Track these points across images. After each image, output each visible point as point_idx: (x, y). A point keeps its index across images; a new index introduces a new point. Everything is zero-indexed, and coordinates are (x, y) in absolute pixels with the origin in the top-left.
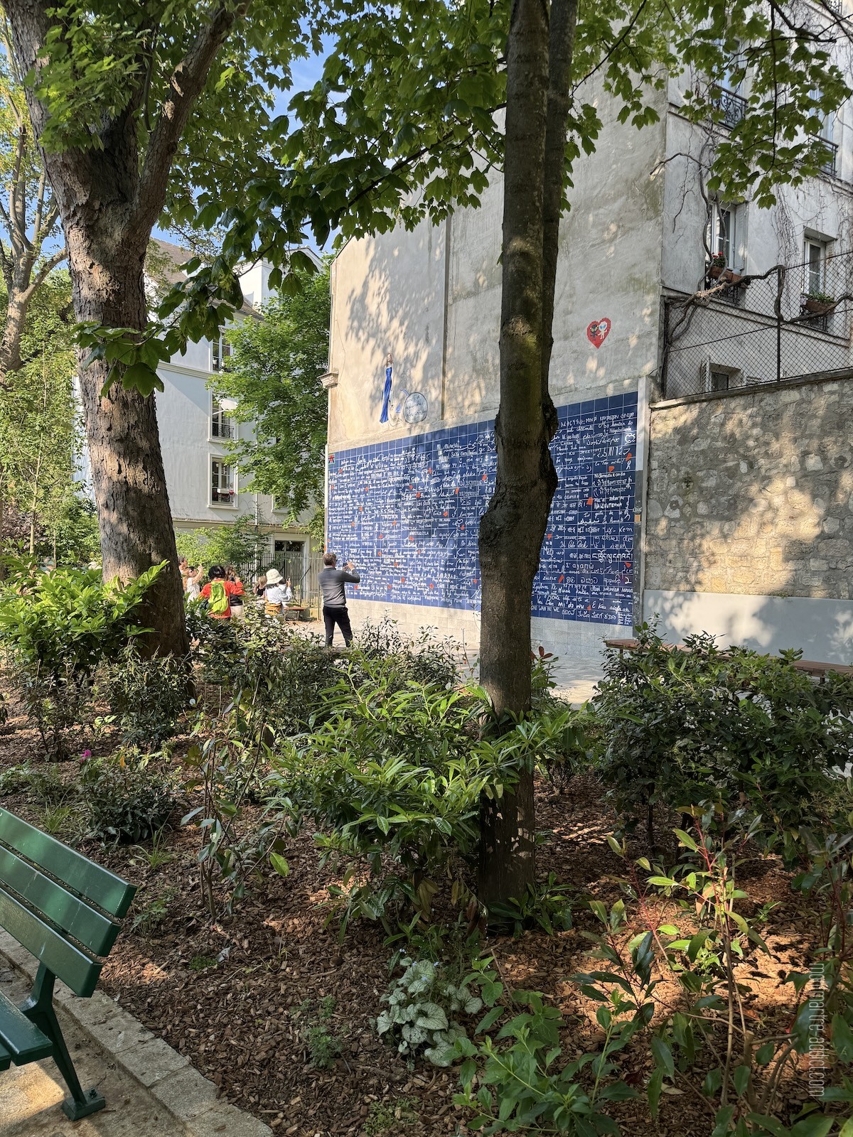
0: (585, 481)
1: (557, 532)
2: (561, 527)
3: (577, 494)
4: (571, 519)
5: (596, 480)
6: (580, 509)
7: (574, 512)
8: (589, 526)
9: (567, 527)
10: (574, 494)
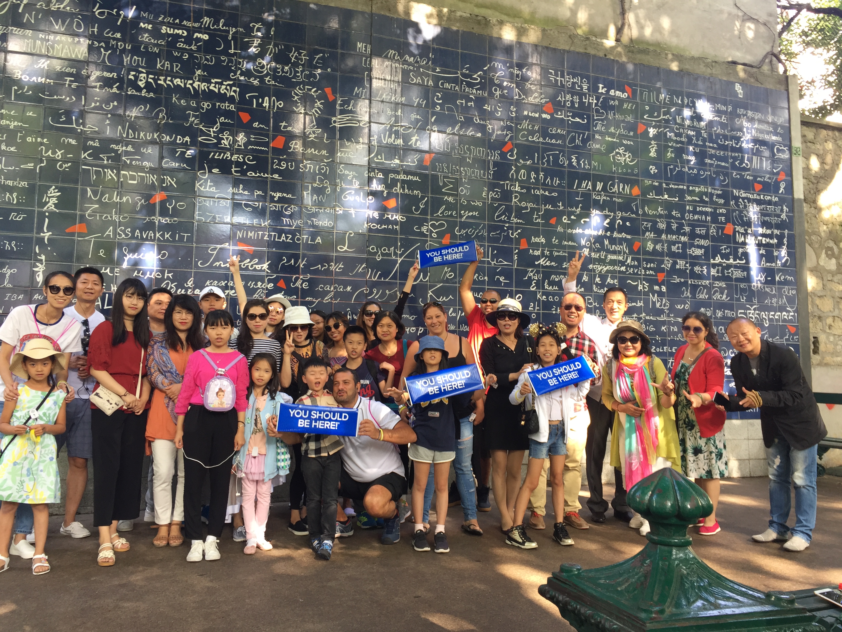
0: (719, 196)
1: (673, 271)
2: (681, 264)
3: (706, 214)
4: (699, 252)
5: (736, 199)
6: (714, 239)
7: (703, 242)
8: (729, 266)
9: (693, 265)
10: (701, 213)
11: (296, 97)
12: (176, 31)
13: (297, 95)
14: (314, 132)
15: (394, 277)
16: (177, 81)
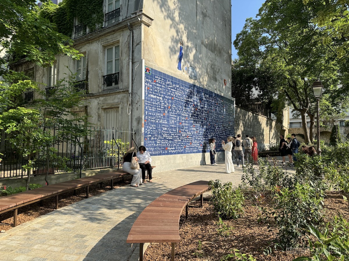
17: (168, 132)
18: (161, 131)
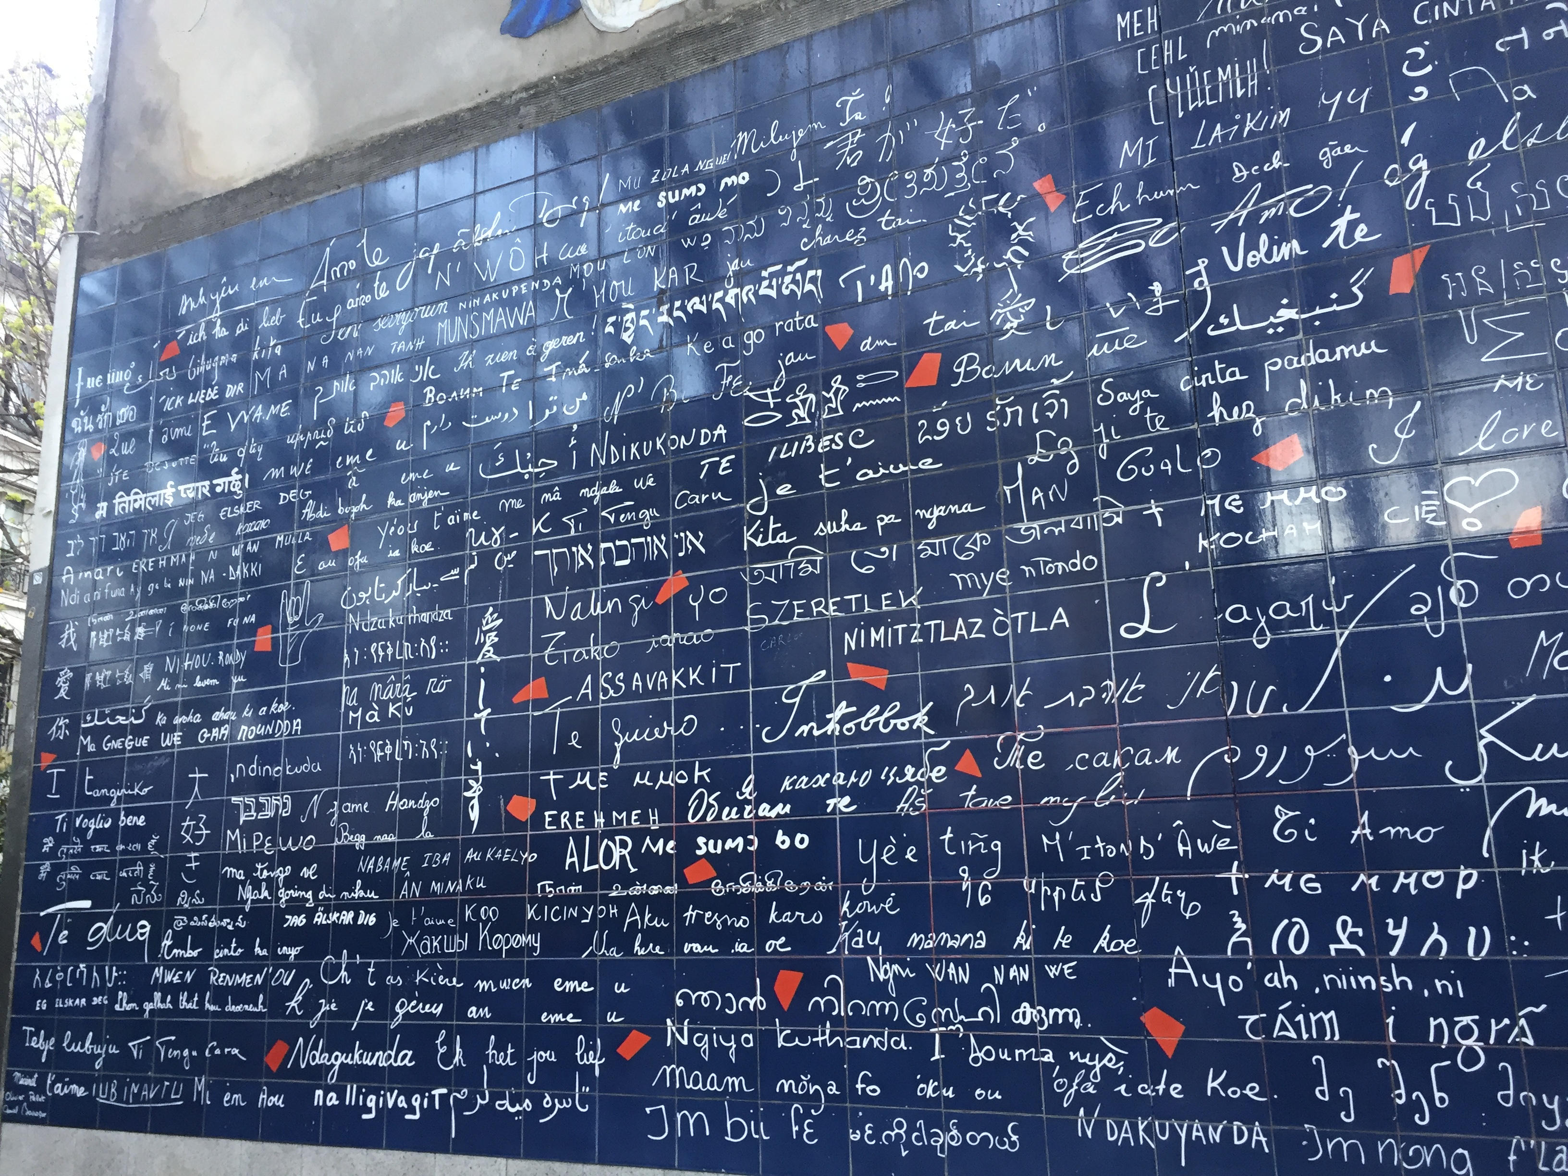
11: (960, 236)
12: (686, 192)
13: (960, 229)
14: (1015, 314)
15: (1330, 696)
16: (695, 304)
17: (308, 842)
18: (215, 840)
